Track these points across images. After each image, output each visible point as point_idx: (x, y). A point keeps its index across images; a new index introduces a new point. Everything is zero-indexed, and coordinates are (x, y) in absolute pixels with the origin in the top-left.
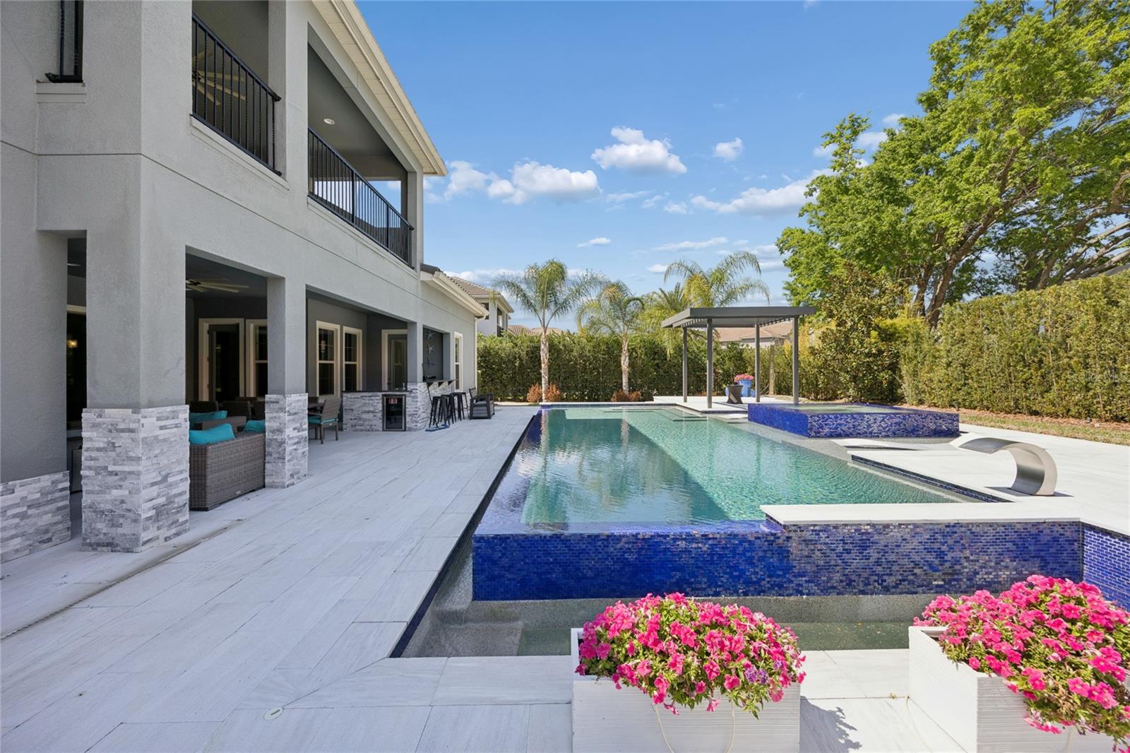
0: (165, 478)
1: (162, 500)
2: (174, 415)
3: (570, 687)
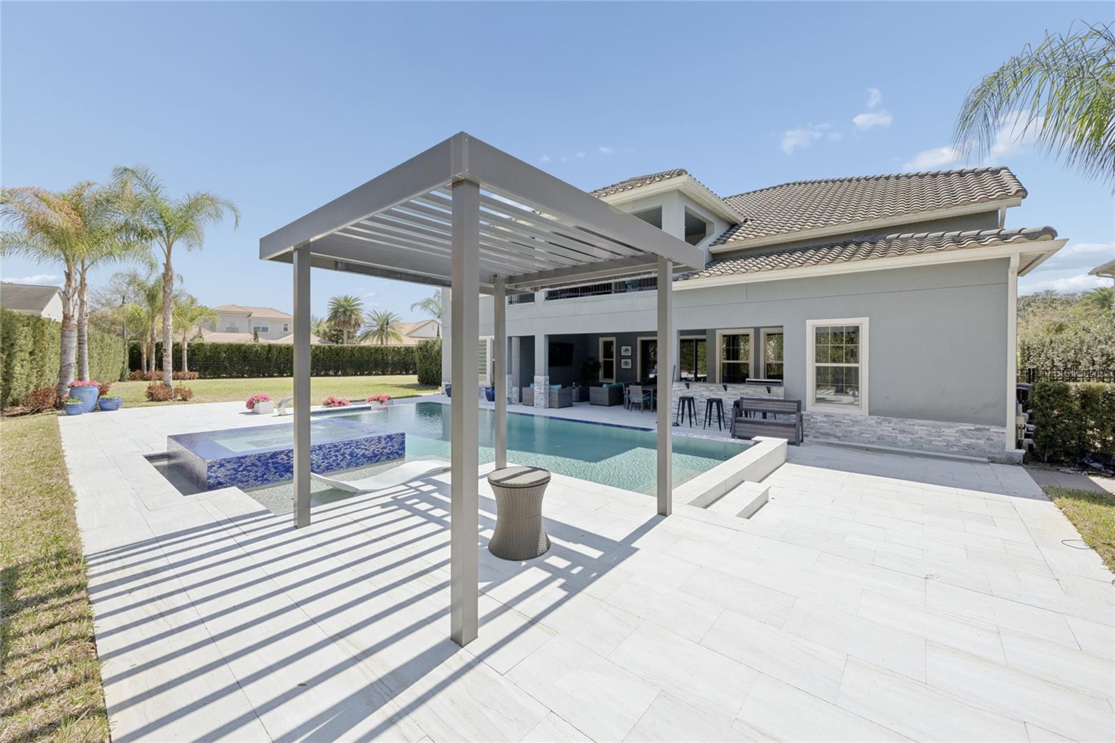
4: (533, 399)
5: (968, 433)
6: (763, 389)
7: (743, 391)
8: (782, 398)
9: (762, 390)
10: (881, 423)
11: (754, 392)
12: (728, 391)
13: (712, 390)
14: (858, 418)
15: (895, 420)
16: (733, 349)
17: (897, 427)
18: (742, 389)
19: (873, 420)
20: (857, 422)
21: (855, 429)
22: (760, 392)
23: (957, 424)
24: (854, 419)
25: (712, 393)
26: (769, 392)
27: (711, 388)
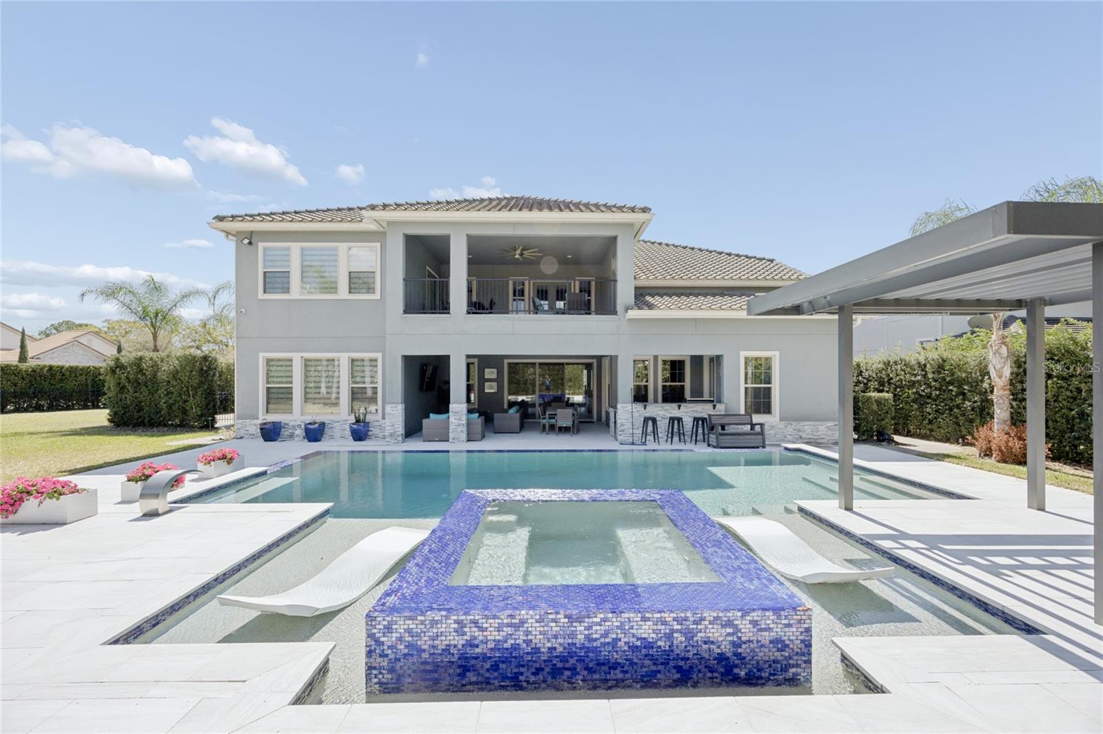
0: (393, 425)
1: (392, 431)
2: (397, 407)
3: (196, 466)
4: (449, 433)
5: (831, 428)
6: (710, 406)
7: (693, 409)
8: (723, 413)
9: (708, 408)
10: (786, 426)
11: (703, 409)
12: (681, 410)
13: (667, 410)
14: (774, 424)
15: (794, 423)
16: (679, 373)
17: (795, 428)
18: (693, 408)
19: (782, 425)
20: (773, 427)
21: (772, 432)
22: (707, 409)
23: (826, 423)
24: (771, 425)
25: (667, 412)
26: (714, 409)
27: (666, 408)
